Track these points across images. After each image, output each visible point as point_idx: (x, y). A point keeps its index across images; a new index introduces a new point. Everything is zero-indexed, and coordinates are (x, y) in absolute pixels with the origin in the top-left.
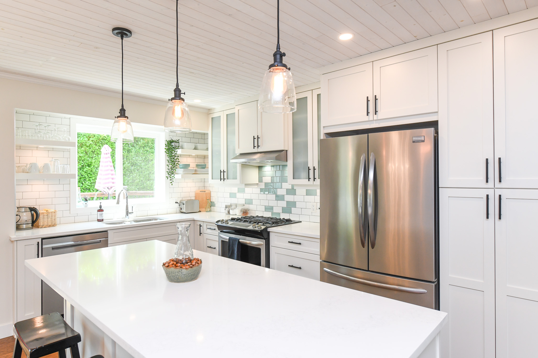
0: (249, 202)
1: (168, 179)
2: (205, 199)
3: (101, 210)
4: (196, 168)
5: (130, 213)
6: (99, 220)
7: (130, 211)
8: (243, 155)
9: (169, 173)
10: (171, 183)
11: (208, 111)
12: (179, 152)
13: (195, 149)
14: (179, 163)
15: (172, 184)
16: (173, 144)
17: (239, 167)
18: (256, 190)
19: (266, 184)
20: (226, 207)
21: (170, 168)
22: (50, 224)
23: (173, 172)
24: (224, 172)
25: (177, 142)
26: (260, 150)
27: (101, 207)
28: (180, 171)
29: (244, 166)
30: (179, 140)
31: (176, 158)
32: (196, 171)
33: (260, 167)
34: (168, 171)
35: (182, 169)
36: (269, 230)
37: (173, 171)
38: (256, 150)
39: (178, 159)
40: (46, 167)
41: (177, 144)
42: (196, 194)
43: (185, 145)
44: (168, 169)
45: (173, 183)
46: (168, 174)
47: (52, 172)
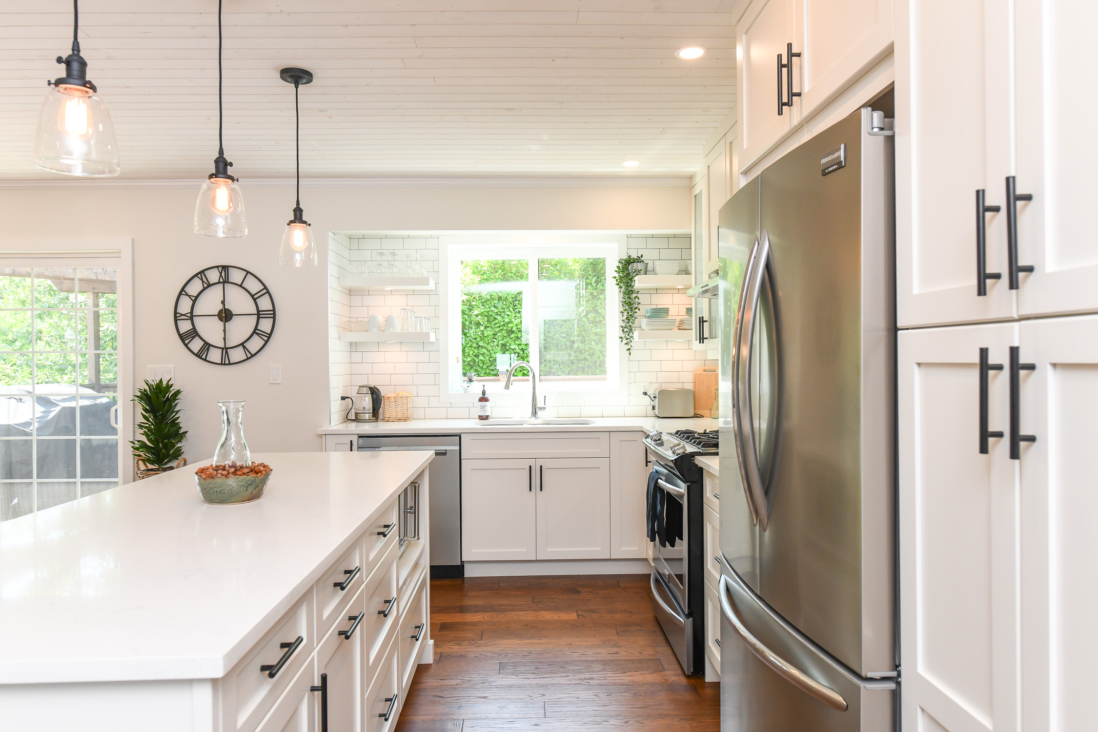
1: (622, 341)
3: (483, 399)
4: (685, 318)
5: (541, 409)
6: (481, 418)
7: (540, 404)
9: (626, 330)
10: (629, 349)
11: (688, 182)
14: (640, 306)
15: (630, 353)
16: (631, 266)
21: (625, 318)
22: (400, 416)
23: (630, 326)
24: (703, 321)
25: (639, 260)
27: (484, 393)
28: (642, 322)
30: (642, 256)
31: (634, 296)
32: (681, 322)
34: (623, 325)
35: (650, 321)
37: (630, 324)
39: (638, 299)
40: (390, 321)
41: (639, 266)
43: (657, 266)
44: (623, 320)
45: (631, 351)
46: (623, 331)
47: (398, 329)
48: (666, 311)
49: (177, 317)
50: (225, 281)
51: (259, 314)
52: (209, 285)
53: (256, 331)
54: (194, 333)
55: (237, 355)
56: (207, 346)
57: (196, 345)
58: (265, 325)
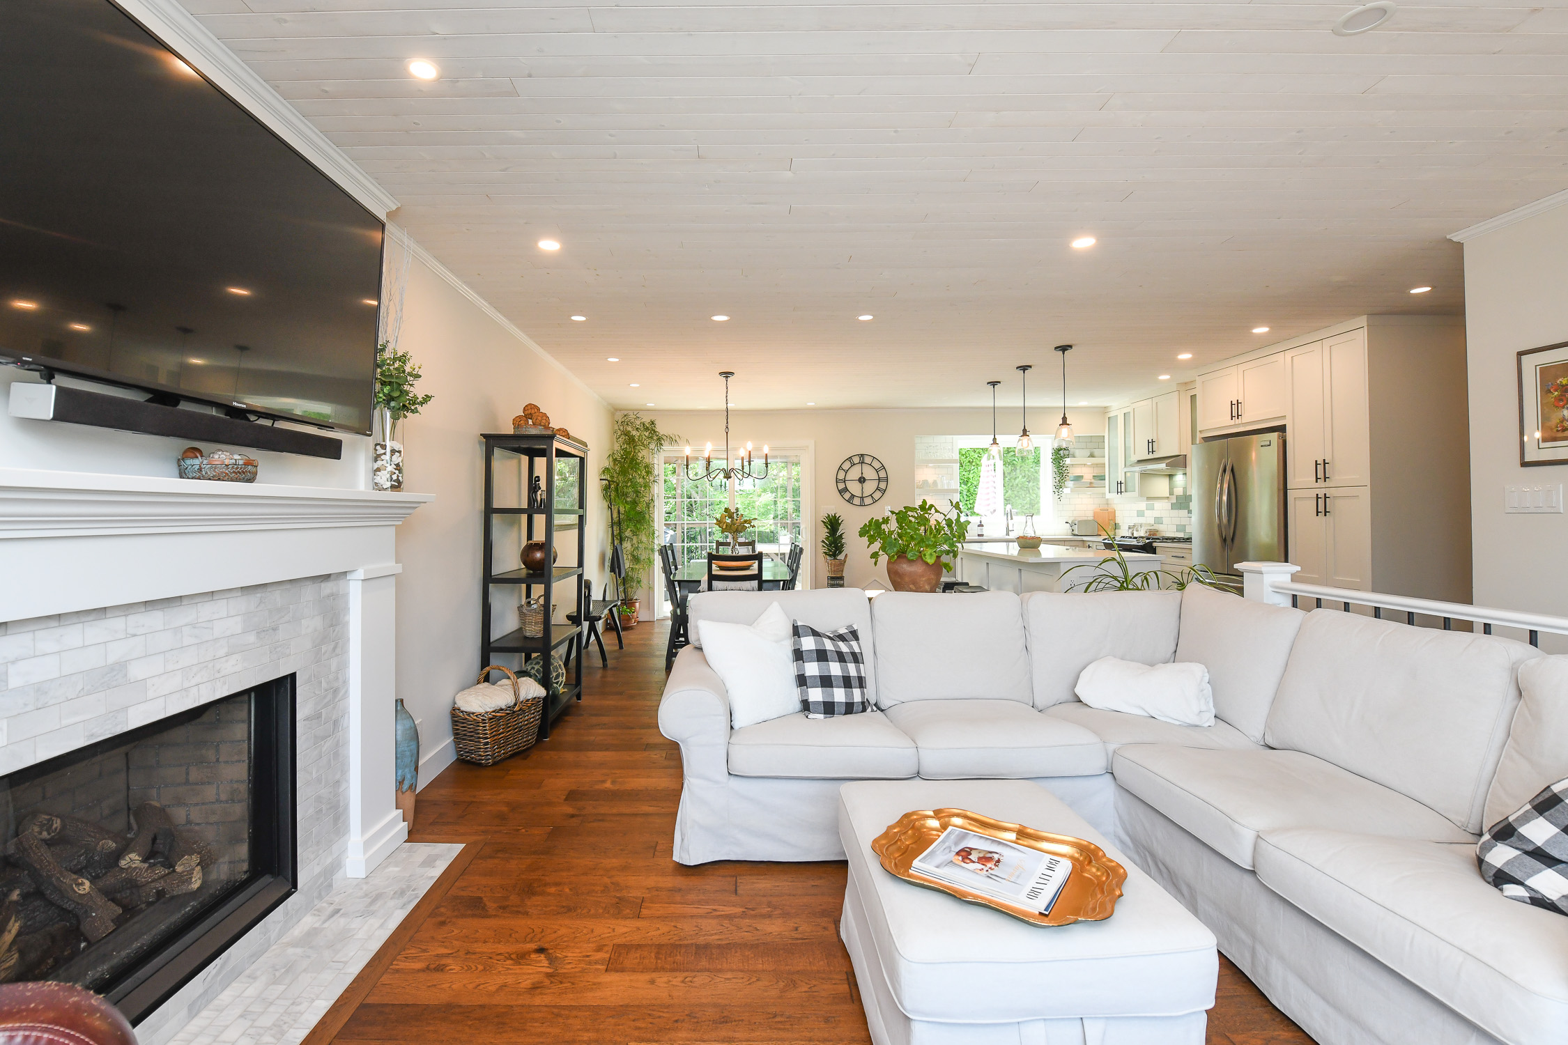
0: (1158, 520)
1: (1055, 494)
2: (1107, 520)
3: (981, 525)
4: (1093, 481)
5: (1010, 532)
6: (979, 535)
7: (1010, 529)
8: (1139, 461)
9: (1057, 488)
10: (1059, 498)
11: (1104, 410)
12: (1068, 461)
13: (1092, 456)
14: (1068, 474)
15: (1060, 501)
16: (1061, 452)
17: (1137, 476)
18: (1166, 505)
19: (1177, 497)
20: (1129, 528)
21: (1057, 481)
23: (1061, 485)
24: (1121, 483)
25: (1067, 449)
26: (1156, 455)
27: (980, 523)
28: (1070, 484)
29: (1145, 475)
30: (1068, 446)
31: (1064, 469)
32: (1091, 483)
33: (1171, 476)
34: (1056, 484)
35: (1073, 482)
36: (1155, 544)
38: (1151, 456)
39: (1068, 470)
40: (935, 483)
41: (1066, 452)
42: (1094, 513)
43: (1077, 452)
45: (1061, 499)
47: (939, 488)
48: (1082, 477)
49: (837, 481)
50: (862, 463)
51: (879, 480)
52: (854, 464)
53: (878, 489)
54: (846, 490)
55: (868, 501)
56: (853, 496)
57: (847, 496)
58: (883, 485)
